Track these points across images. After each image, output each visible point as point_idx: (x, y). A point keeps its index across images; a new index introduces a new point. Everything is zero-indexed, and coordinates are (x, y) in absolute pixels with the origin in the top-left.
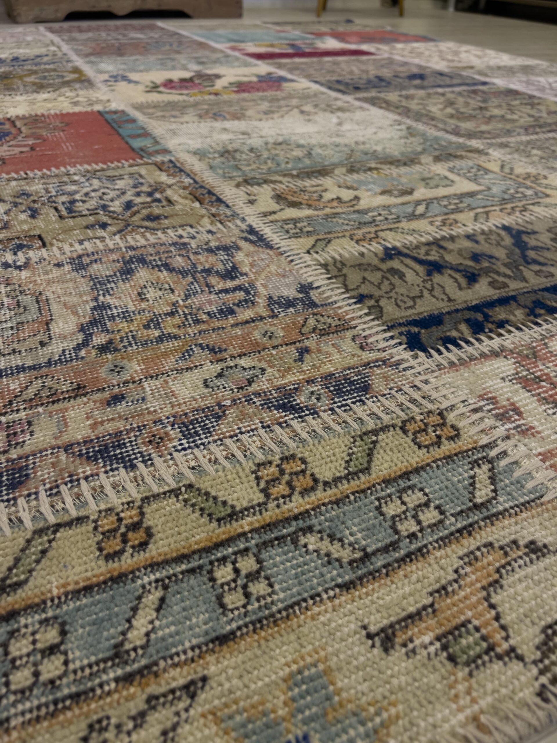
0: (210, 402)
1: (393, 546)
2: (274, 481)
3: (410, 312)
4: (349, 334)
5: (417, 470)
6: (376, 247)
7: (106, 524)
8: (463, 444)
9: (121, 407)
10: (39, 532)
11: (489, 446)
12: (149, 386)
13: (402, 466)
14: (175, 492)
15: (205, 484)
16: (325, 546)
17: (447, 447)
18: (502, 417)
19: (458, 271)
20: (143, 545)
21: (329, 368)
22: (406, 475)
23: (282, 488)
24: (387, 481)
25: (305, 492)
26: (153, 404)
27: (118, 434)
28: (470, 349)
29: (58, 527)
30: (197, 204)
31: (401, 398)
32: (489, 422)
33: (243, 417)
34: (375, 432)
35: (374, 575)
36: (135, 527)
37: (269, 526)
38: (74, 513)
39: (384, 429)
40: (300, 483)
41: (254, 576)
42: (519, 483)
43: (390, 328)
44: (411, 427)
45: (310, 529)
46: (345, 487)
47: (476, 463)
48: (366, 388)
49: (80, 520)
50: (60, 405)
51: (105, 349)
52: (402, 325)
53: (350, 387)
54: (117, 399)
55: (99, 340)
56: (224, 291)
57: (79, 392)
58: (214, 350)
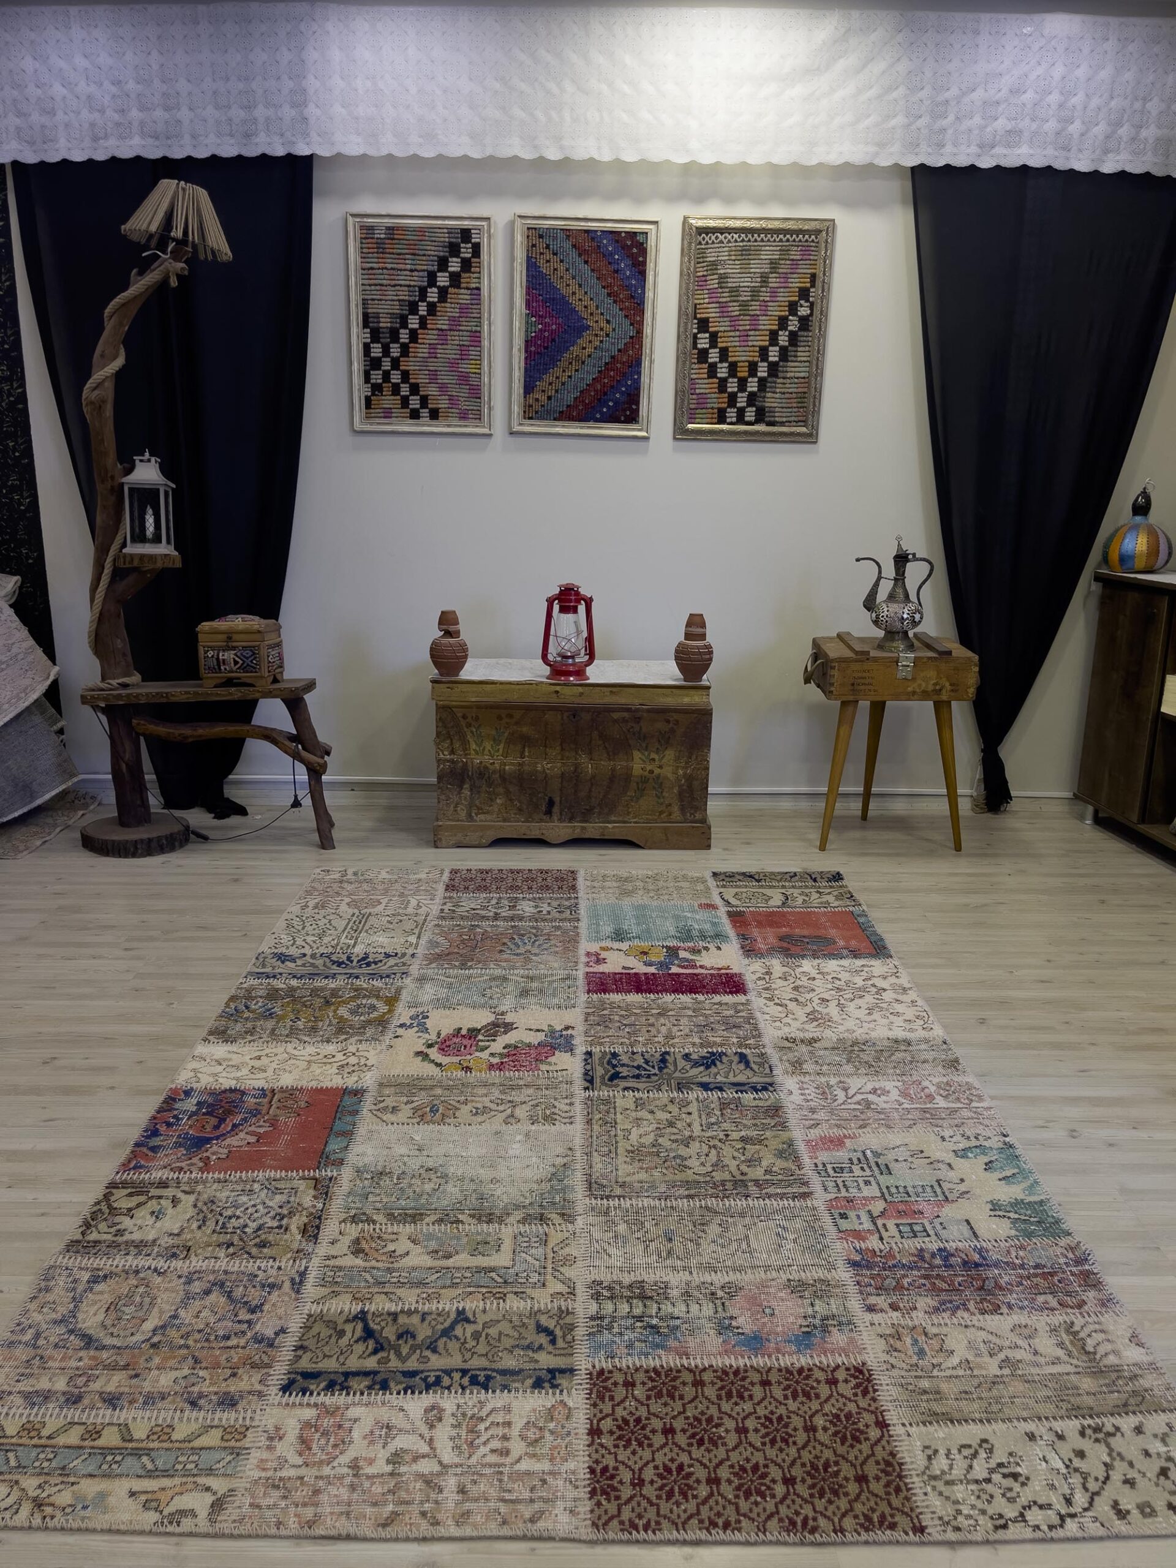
0: (167, 1390)
1: (167, 1471)
2: (155, 1433)
3: (314, 1366)
4: (266, 1371)
5: (208, 1448)
6: (357, 1308)
7: (91, 1428)
8: (239, 1444)
9: (135, 1380)
10: (69, 1423)
11: (247, 1449)
13: (205, 1445)
14: (120, 1425)
15: (132, 1426)
16: (147, 1462)
17: (233, 1443)
18: (271, 1439)
19: (378, 1343)
20: (95, 1440)
21: (231, 1389)
22: (201, 1449)
23: (155, 1437)
24: (193, 1449)
25: (163, 1441)
26: (146, 1384)
27: (122, 1393)
28: (306, 1398)
29: (76, 1424)
30: (299, 1236)
31: (242, 1415)
32: (263, 1439)
33: (172, 1402)
34: (213, 1427)
35: (151, 1476)
36: (98, 1432)
37: (138, 1449)
38: (84, 1421)
39: (217, 1427)
40: (164, 1437)
42: (236, 1467)
43: (289, 1373)
44: (229, 1430)
45: (147, 1455)
46: (177, 1445)
47: (232, 1453)
48: (234, 1405)
49: (84, 1424)
50: (113, 1372)
51: (153, 1346)
52: (297, 1373)
53: (229, 1402)
54: (137, 1376)
55: (155, 1339)
56: (239, 1322)
57: (126, 1367)
58: (196, 1361)
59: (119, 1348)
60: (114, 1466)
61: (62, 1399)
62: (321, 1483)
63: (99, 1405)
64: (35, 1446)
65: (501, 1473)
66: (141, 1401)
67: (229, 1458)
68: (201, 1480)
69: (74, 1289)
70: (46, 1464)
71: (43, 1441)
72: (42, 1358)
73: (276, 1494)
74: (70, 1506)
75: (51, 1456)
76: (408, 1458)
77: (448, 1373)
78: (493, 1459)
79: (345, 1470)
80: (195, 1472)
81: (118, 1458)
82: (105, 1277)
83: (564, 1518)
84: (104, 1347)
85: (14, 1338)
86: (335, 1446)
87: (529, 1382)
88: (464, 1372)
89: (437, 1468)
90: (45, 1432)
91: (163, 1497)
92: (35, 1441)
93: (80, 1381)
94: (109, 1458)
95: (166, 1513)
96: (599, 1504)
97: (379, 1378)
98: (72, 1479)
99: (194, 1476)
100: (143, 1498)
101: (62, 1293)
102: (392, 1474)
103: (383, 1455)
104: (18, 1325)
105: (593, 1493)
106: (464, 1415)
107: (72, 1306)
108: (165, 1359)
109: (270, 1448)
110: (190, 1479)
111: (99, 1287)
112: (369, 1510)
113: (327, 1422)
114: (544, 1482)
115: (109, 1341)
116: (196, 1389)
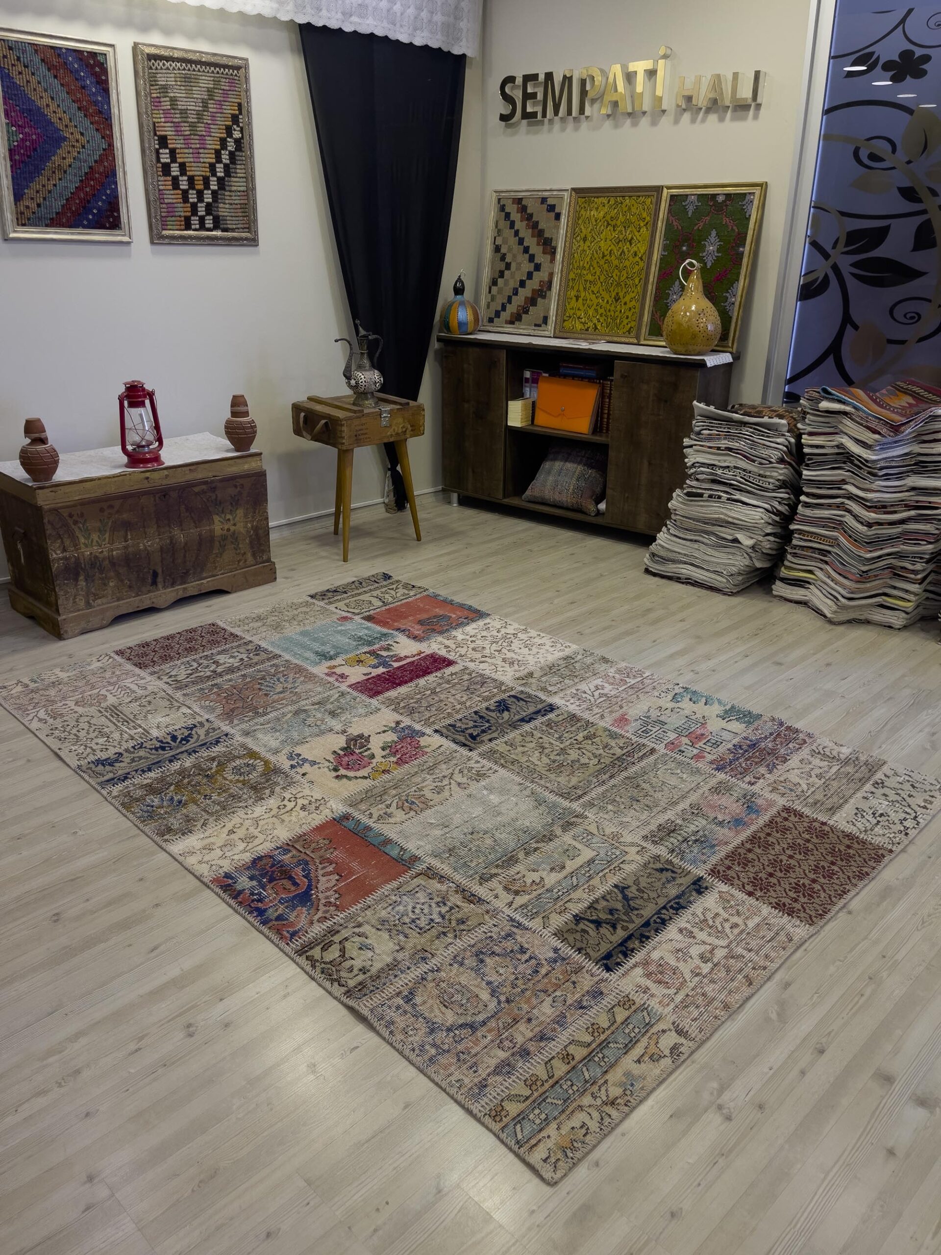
0: (558, 1013)
1: (631, 1041)
2: (593, 1032)
3: (600, 953)
4: (584, 970)
5: (628, 1018)
6: (568, 916)
7: (560, 1056)
8: (637, 1005)
9: (533, 1022)
10: (546, 1063)
11: (644, 1004)
12: (535, 1011)
13: (624, 1018)
14: (570, 1043)
15: (576, 1039)
16: (615, 1045)
17: (633, 1008)
18: (645, 992)
19: (608, 923)
20: (573, 1059)
21: (586, 988)
22: (626, 1020)
23: (596, 1034)
24: (622, 1023)
25: (603, 1033)
26: (542, 1018)
27: (541, 1031)
28: (626, 966)
29: (550, 1061)
30: (472, 905)
31: (614, 994)
32: (642, 995)
33: (572, 1015)
34: (612, 1008)
35: (630, 1049)
36: (568, 1055)
37: (600, 1044)
38: (550, 1056)
39: (614, 1007)
40: (601, 1030)
41: (603, 1058)
42: (655, 1014)
43: (597, 963)
44: (621, 1004)
45: (609, 1043)
46: (613, 1028)
47: (642, 1011)
48: (602, 993)
49: (553, 1058)
50: (514, 1028)
51: (508, 1001)
52: (600, 960)
53: (597, 994)
54: (529, 1020)
55: (503, 998)
56: (527, 961)
57: (516, 1021)
58: (545, 991)
59: (492, 1016)
60: (606, 1060)
61: (518, 1057)
62: (699, 990)
63: (542, 1044)
64: (552, 1086)
65: (748, 933)
66: (556, 1026)
67: (645, 1013)
68: (654, 1030)
69: (405, 1012)
70: (575, 1088)
71: (551, 1082)
72: (463, 1053)
73: (692, 1008)
74: (625, 1090)
75: (569, 1083)
76: (708, 955)
77: (659, 912)
78: (736, 931)
79: (697, 979)
80: (643, 1031)
81: (600, 1055)
82: (411, 993)
83: (798, 930)
84: (484, 1023)
85: (426, 1057)
86: (674, 973)
87: (694, 893)
88: (664, 907)
89: (726, 950)
90: (545, 1077)
91: (652, 1049)
92: (547, 1086)
93: (507, 1044)
94: (596, 1059)
95: (668, 1055)
96: (798, 917)
97: (637, 935)
98: (602, 1081)
99: (647, 1031)
100: (646, 1058)
101: (403, 1018)
102: (715, 965)
103: (697, 961)
104: (413, 1050)
105: (789, 915)
106: (697, 923)
107: (420, 1019)
108: (528, 1001)
109: (652, 996)
110: (649, 1034)
111: (418, 1000)
112: (735, 984)
113: (652, 968)
114: (767, 924)
115: (481, 1018)
116: (569, 1002)
